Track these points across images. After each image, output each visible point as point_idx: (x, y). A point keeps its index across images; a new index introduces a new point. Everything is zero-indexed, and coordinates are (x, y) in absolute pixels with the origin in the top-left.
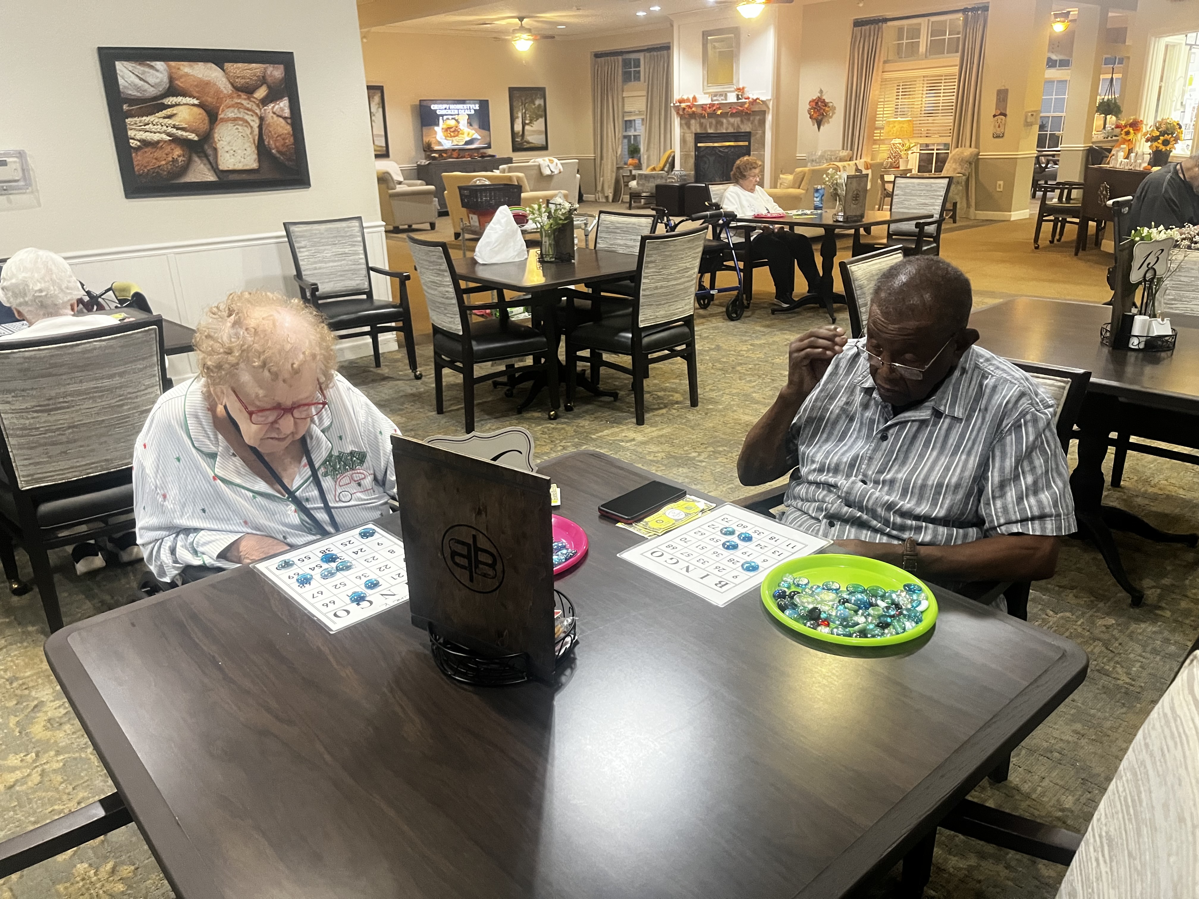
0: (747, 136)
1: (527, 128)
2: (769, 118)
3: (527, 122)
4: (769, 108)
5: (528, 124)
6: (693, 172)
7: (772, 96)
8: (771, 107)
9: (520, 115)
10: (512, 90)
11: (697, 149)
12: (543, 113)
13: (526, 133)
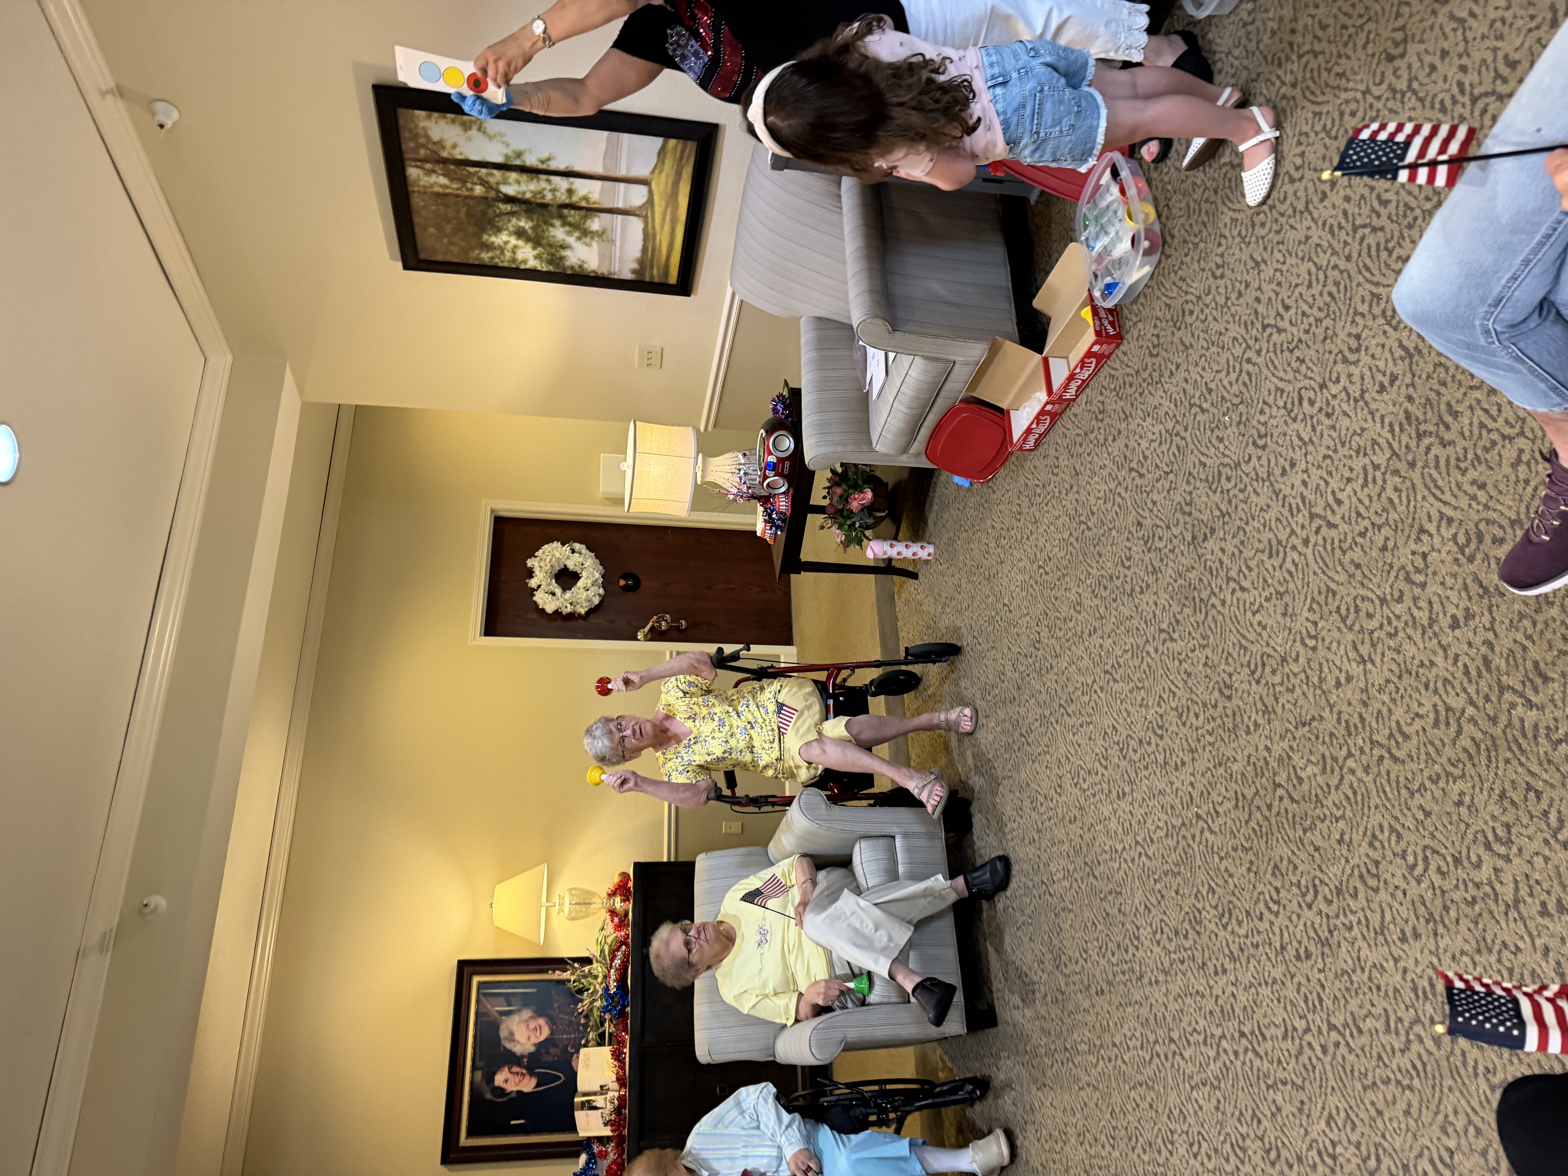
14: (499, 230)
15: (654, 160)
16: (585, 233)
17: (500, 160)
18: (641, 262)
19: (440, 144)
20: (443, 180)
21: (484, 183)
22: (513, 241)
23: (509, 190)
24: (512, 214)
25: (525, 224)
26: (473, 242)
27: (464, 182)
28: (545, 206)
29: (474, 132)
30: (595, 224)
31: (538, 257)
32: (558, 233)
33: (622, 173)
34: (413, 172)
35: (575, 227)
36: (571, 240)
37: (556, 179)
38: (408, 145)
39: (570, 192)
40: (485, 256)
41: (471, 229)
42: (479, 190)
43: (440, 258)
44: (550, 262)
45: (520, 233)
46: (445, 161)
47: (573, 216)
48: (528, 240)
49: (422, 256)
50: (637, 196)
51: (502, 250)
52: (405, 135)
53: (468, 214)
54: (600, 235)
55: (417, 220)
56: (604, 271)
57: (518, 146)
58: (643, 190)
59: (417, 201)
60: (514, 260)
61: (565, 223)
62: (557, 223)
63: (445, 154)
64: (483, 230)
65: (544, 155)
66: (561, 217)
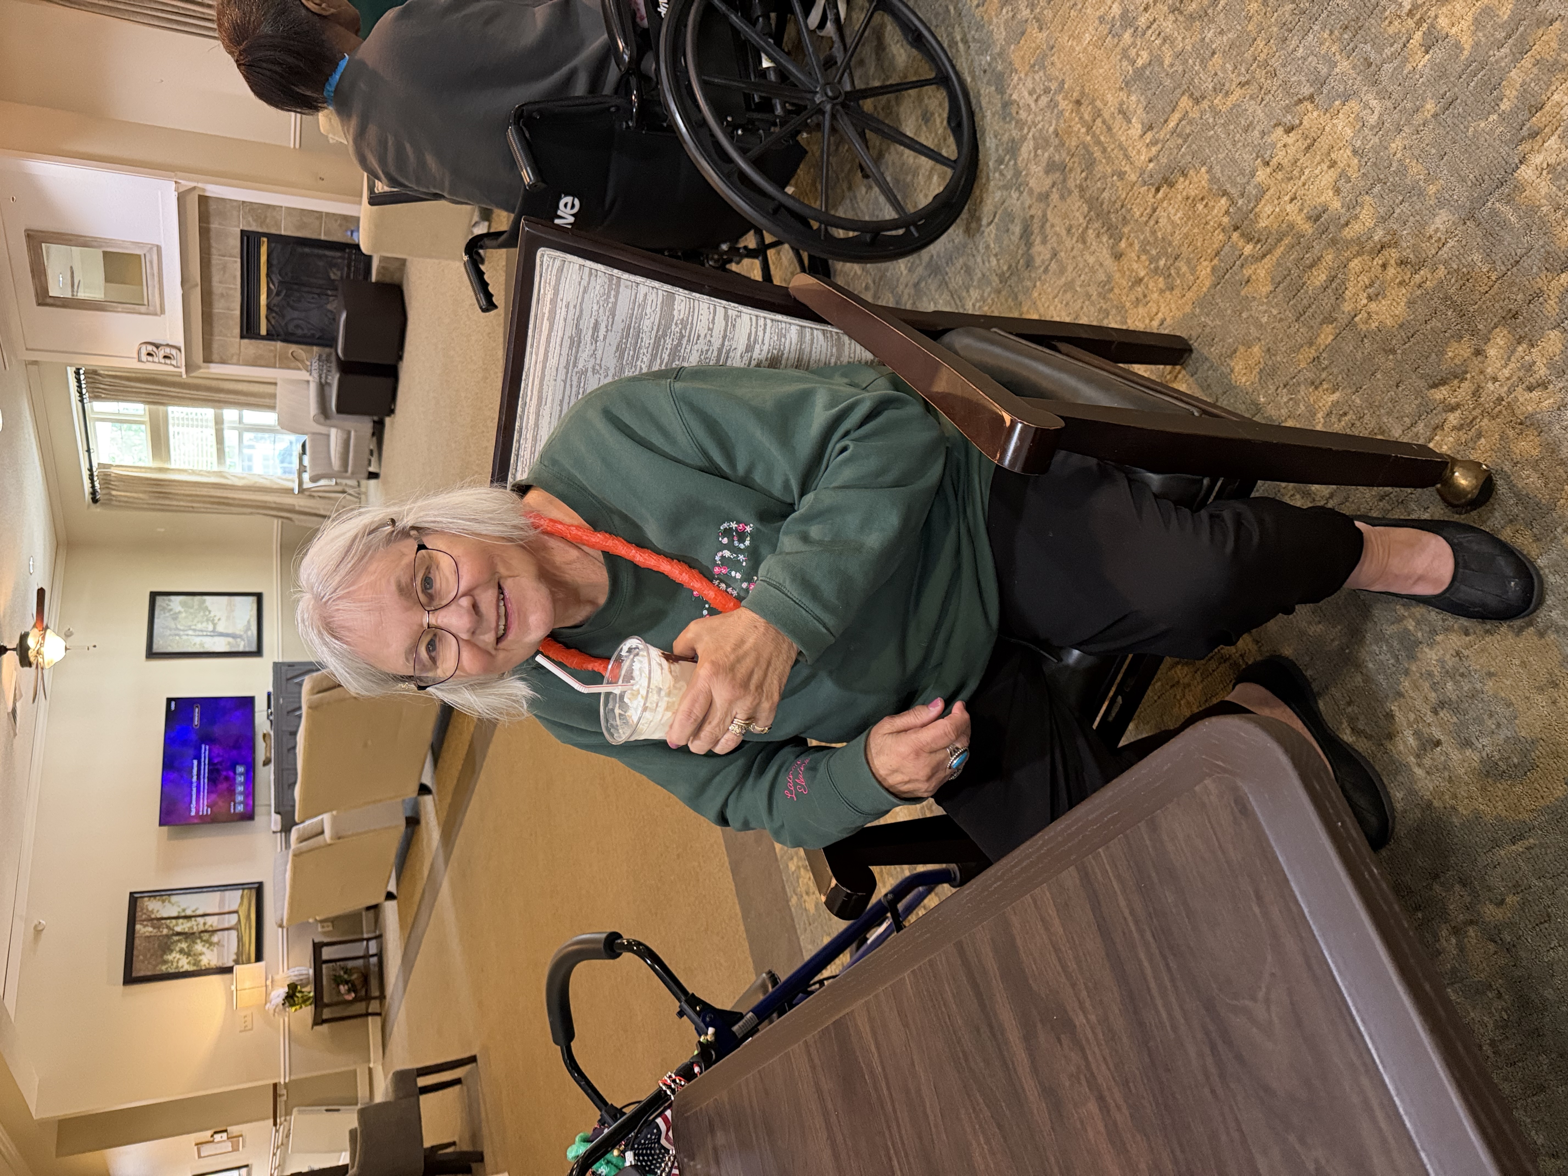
0: (249, 240)
1: (220, 628)
2: (214, 190)
3: (211, 628)
4: (194, 188)
5: (215, 625)
6: (315, 349)
7: (169, 178)
8: (193, 184)
9: (198, 640)
10: (151, 654)
11: (270, 337)
12: (197, 598)
13: (230, 631)
14: (172, 951)
15: (239, 900)
16: (211, 944)
17: (175, 914)
18: (237, 954)
19: (152, 912)
20: (150, 929)
21: (168, 927)
22: (178, 956)
23: (178, 929)
24: (179, 941)
25: (184, 945)
26: (159, 960)
27: (159, 928)
28: (193, 934)
29: (167, 903)
30: (215, 939)
31: (189, 963)
32: (199, 947)
33: (226, 910)
34: (138, 927)
35: (206, 941)
36: (205, 950)
37: (199, 919)
38: (139, 914)
39: (205, 924)
40: (164, 968)
41: (159, 953)
42: (165, 931)
43: (142, 974)
44: (194, 965)
45: (181, 951)
46: (152, 919)
47: (206, 936)
48: (185, 954)
49: (134, 975)
50: (233, 920)
51: (172, 962)
52: (138, 909)
53: (159, 946)
54: (218, 943)
55: (135, 952)
56: (220, 964)
57: (183, 907)
58: (235, 916)
59: (137, 942)
60: (177, 967)
61: (202, 941)
62: (198, 941)
63: (153, 916)
64: (164, 953)
65: (194, 908)
66: (200, 938)
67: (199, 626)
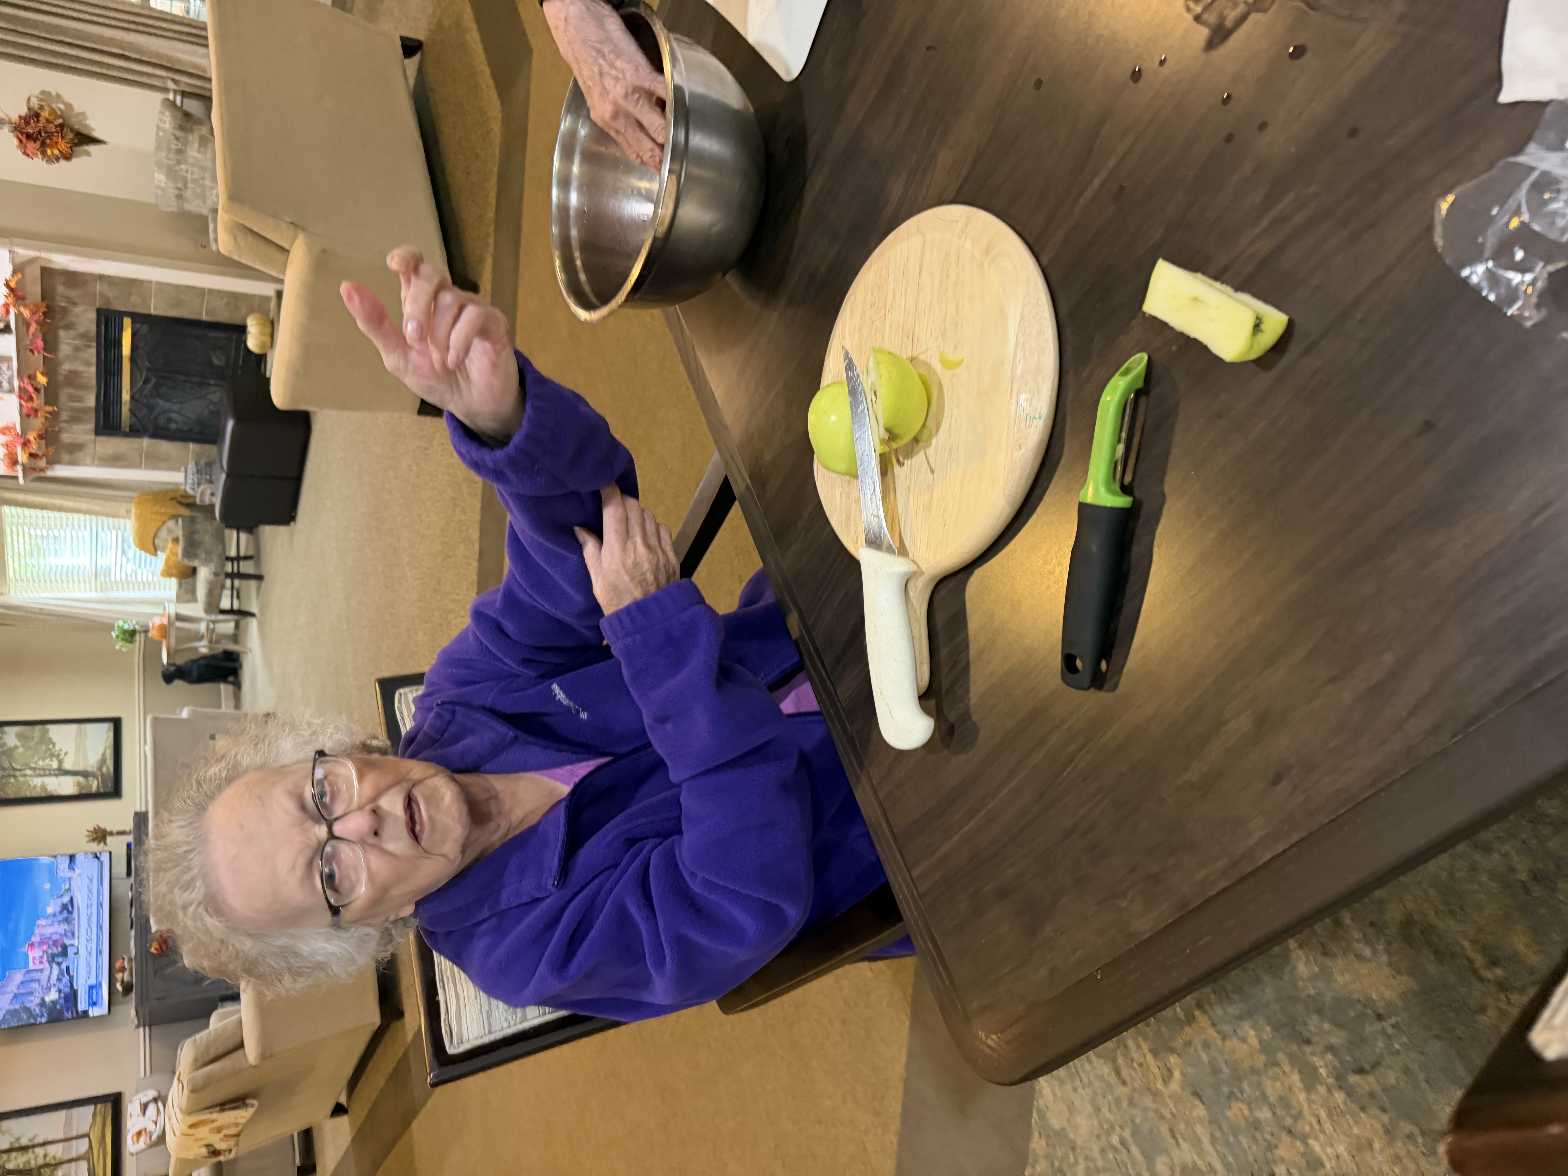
0: (107, 318)
3: (55, 765)
4: (34, 259)
5: (60, 762)
6: (192, 446)
8: (31, 254)
9: (38, 781)
11: (135, 432)
12: (38, 728)
13: (80, 767)
67: (41, 763)
